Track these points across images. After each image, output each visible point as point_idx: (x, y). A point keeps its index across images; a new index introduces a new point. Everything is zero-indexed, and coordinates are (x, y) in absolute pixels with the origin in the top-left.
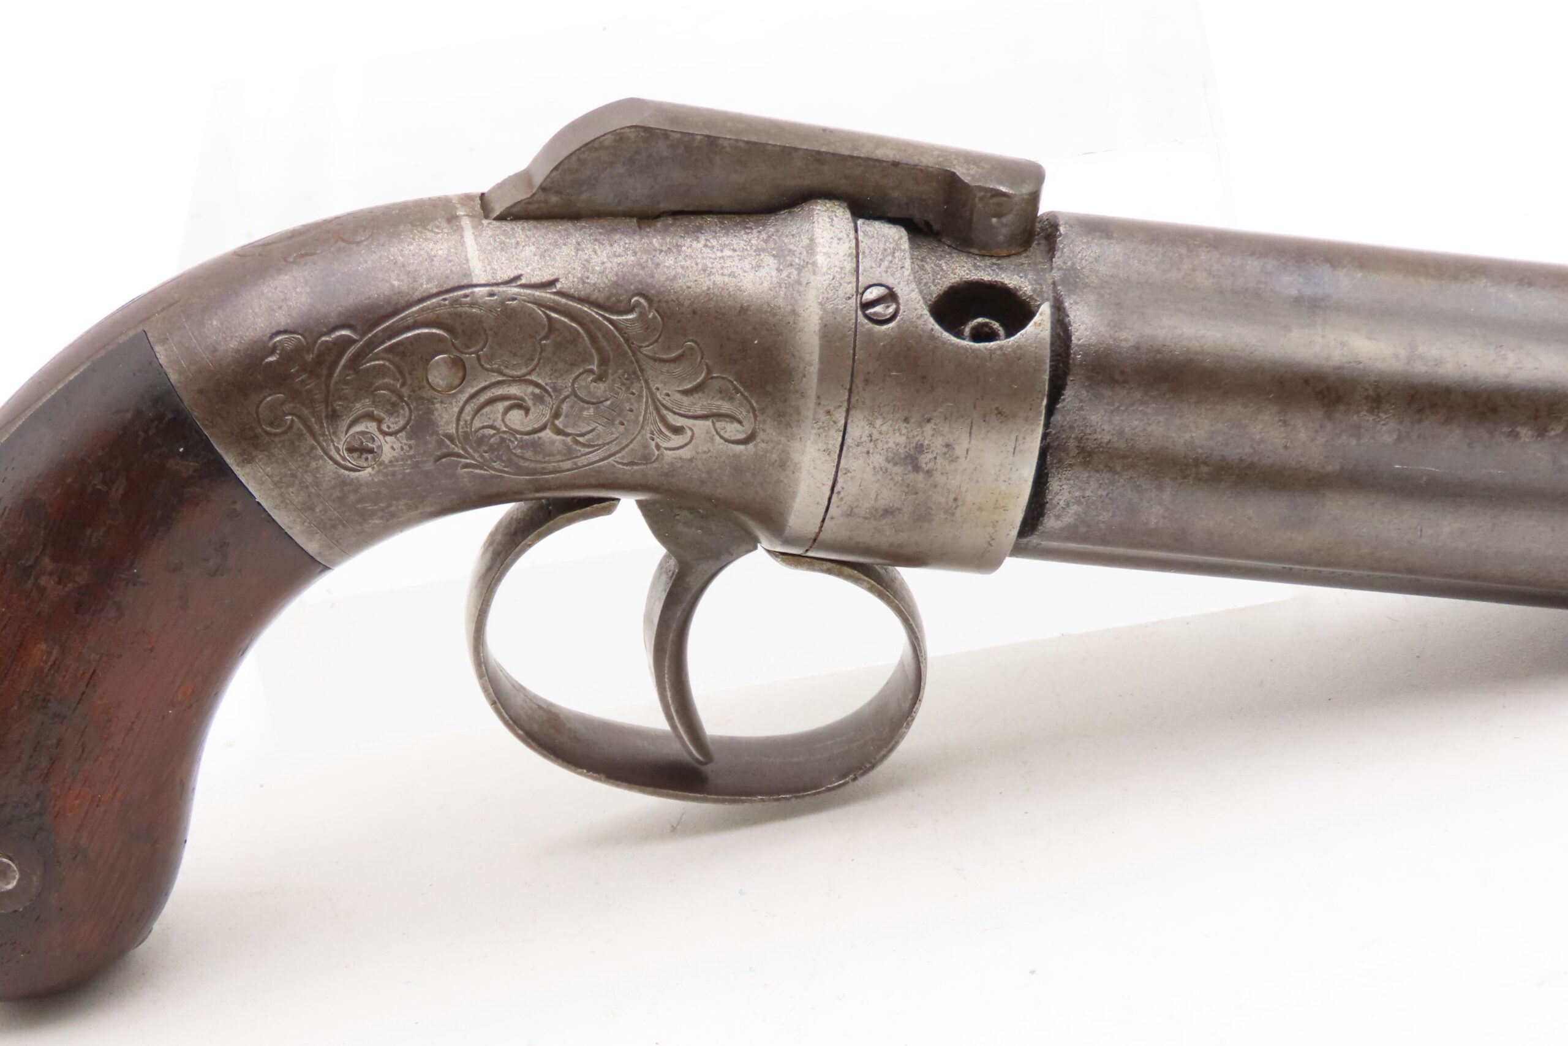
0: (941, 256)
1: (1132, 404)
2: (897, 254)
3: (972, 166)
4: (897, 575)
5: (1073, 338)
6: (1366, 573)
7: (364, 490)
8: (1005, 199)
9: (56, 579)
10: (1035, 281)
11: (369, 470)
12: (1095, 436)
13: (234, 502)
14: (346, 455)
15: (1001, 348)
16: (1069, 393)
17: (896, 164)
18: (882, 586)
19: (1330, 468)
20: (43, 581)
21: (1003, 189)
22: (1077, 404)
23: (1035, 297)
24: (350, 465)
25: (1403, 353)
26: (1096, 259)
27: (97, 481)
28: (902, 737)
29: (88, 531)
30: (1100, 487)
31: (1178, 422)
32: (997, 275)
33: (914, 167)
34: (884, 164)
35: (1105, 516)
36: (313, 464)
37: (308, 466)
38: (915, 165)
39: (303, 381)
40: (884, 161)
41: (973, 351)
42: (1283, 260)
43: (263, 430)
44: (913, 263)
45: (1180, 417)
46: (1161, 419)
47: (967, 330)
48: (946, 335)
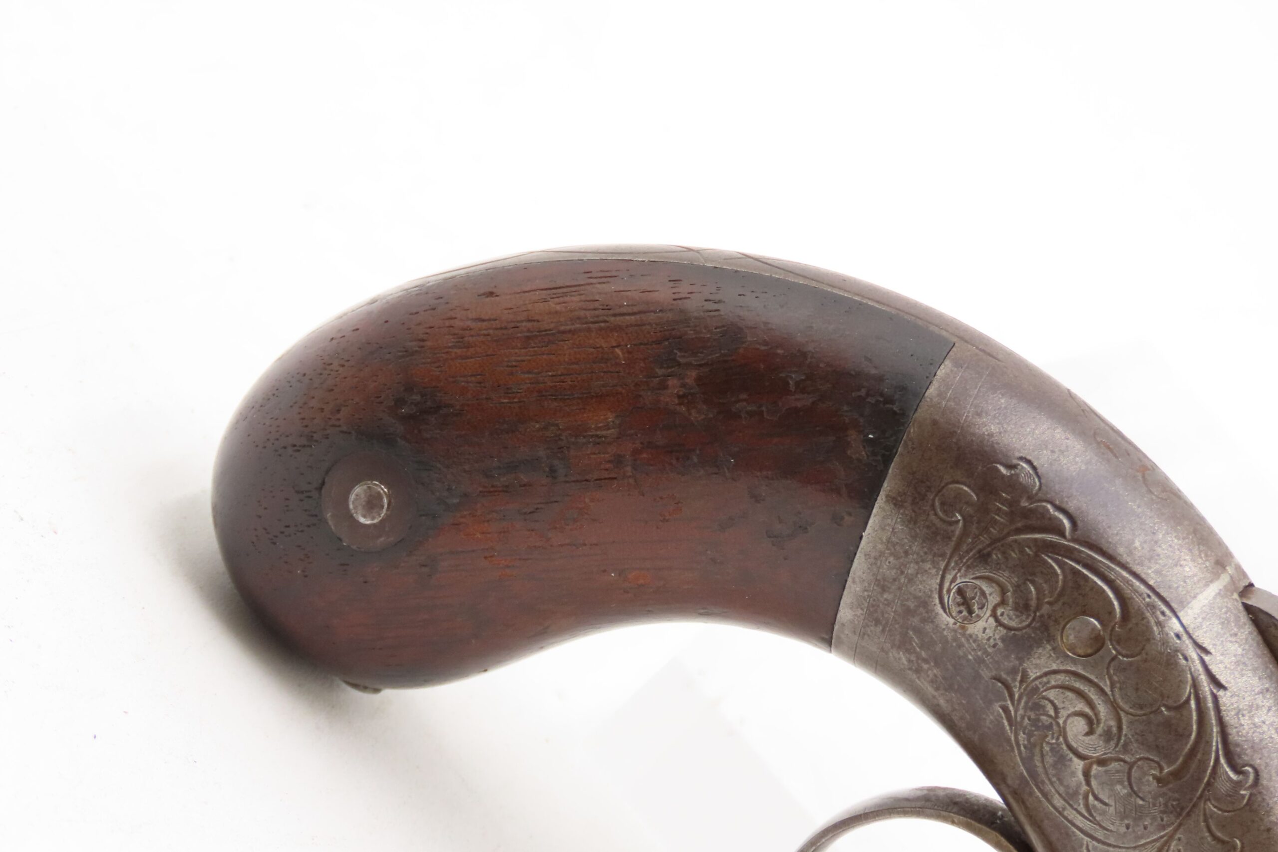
7: (929, 628)
9: (681, 393)
11: (951, 621)
13: (850, 514)
14: (954, 591)
20: (672, 382)
24: (946, 601)
27: (794, 378)
29: (744, 396)
36: (928, 566)
37: (923, 561)
39: (999, 509)
43: (933, 500)
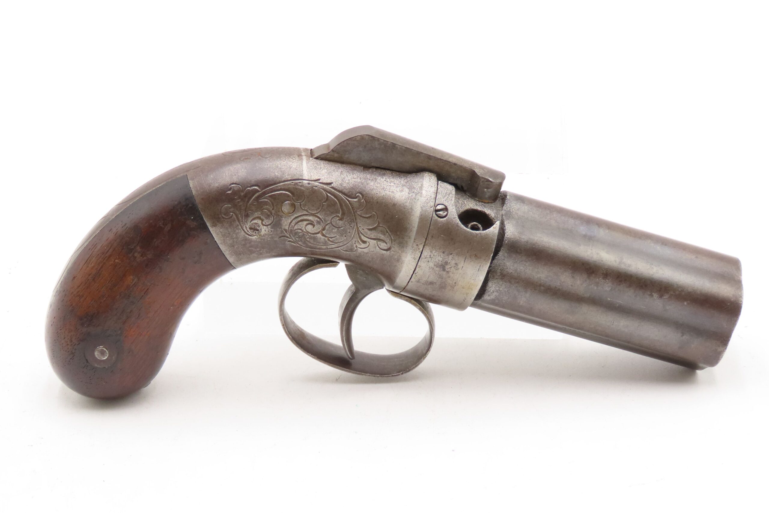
0: (465, 199)
1: (522, 261)
2: (450, 195)
3: (481, 170)
4: (429, 306)
5: (505, 235)
6: (591, 334)
7: (252, 243)
8: (491, 183)
9: (141, 255)
10: (496, 213)
11: (256, 236)
12: (507, 270)
13: (207, 239)
14: (249, 230)
15: (480, 234)
16: (500, 254)
17: (455, 164)
18: (424, 309)
19: (586, 296)
20: (136, 255)
21: (491, 179)
22: (503, 258)
23: (495, 218)
24: (250, 234)
25: (618, 260)
26: (518, 209)
27: (161, 224)
28: (421, 362)
29: (155, 240)
30: (506, 288)
31: (536, 270)
32: (483, 209)
33: (461, 166)
34: (451, 164)
35: (505, 298)
36: (237, 231)
37: (235, 231)
38: (462, 166)
39: (238, 202)
40: (451, 163)
41: (471, 233)
42: (582, 221)
43: (222, 216)
44: (455, 199)
45: (537, 269)
46: (531, 268)
47: (470, 226)
48: (462, 226)
